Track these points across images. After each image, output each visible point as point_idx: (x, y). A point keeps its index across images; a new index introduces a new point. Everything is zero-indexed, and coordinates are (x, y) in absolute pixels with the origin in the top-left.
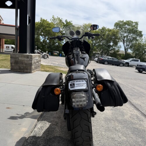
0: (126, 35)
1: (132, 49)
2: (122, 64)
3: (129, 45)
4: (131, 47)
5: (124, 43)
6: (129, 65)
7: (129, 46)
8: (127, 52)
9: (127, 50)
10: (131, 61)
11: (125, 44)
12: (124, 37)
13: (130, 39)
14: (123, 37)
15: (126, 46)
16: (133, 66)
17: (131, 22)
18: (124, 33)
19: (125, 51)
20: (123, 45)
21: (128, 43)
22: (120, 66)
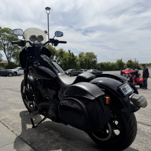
0: (6, 42)
1: (15, 58)
2: (11, 74)
3: (11, 53)
4: (13, 56)
5: (5, 52)
6: (18, 74)
7: (12, 55)
8: (10, 61)
9: (10, 59)
10: (18, 70)
11: (7, 53)
12: (5, 45)
13: (12, 48)
14: (2, 44)
15: (8, 55)
16: (21, 75)
17: (10, 29)
18: (4, 41)
19: (7, 60)
20: (5, 54)
21: (10, 52)
22: (9, 76)
